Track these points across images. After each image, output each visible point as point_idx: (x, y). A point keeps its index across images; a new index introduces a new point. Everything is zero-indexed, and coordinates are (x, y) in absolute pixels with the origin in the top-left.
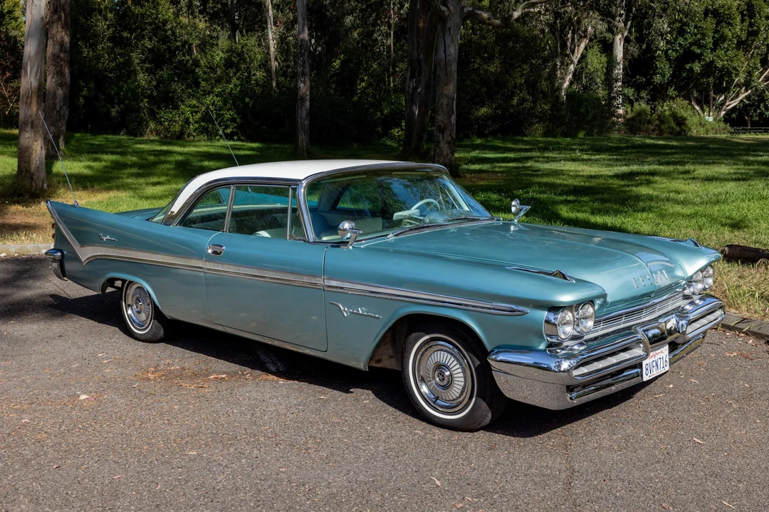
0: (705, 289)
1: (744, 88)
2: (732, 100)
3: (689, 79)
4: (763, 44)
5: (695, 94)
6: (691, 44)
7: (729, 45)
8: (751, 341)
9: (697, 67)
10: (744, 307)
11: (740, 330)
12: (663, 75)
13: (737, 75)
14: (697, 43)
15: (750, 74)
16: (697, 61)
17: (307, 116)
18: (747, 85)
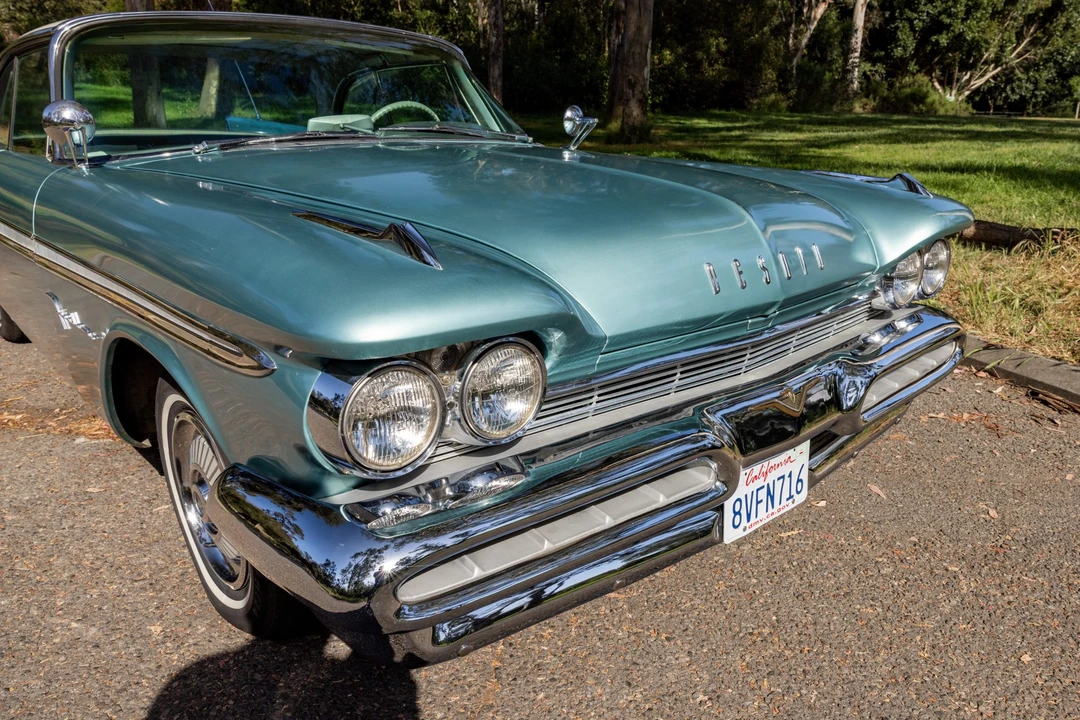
0: (923, 295)
1: (992, 66)
2: (978, 79)
3: (934, 53)
4: (1021, 15)
5: (938, 72)
6: (940, 13)
7: (982, 14)
8: (1000, 389)
9: (944, 40)
10: (990, 323)
11: (981, 366)
12: (905, 49)
13: (987, 50)
14: (947, 12)
15: (1002, 48)
16: (945, 32)
17: (499, 76)
18: (997, 61)
